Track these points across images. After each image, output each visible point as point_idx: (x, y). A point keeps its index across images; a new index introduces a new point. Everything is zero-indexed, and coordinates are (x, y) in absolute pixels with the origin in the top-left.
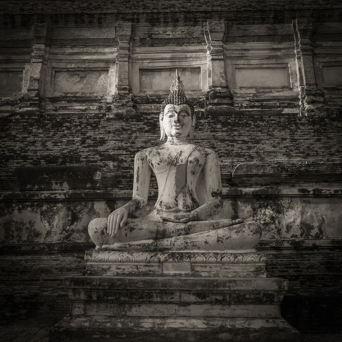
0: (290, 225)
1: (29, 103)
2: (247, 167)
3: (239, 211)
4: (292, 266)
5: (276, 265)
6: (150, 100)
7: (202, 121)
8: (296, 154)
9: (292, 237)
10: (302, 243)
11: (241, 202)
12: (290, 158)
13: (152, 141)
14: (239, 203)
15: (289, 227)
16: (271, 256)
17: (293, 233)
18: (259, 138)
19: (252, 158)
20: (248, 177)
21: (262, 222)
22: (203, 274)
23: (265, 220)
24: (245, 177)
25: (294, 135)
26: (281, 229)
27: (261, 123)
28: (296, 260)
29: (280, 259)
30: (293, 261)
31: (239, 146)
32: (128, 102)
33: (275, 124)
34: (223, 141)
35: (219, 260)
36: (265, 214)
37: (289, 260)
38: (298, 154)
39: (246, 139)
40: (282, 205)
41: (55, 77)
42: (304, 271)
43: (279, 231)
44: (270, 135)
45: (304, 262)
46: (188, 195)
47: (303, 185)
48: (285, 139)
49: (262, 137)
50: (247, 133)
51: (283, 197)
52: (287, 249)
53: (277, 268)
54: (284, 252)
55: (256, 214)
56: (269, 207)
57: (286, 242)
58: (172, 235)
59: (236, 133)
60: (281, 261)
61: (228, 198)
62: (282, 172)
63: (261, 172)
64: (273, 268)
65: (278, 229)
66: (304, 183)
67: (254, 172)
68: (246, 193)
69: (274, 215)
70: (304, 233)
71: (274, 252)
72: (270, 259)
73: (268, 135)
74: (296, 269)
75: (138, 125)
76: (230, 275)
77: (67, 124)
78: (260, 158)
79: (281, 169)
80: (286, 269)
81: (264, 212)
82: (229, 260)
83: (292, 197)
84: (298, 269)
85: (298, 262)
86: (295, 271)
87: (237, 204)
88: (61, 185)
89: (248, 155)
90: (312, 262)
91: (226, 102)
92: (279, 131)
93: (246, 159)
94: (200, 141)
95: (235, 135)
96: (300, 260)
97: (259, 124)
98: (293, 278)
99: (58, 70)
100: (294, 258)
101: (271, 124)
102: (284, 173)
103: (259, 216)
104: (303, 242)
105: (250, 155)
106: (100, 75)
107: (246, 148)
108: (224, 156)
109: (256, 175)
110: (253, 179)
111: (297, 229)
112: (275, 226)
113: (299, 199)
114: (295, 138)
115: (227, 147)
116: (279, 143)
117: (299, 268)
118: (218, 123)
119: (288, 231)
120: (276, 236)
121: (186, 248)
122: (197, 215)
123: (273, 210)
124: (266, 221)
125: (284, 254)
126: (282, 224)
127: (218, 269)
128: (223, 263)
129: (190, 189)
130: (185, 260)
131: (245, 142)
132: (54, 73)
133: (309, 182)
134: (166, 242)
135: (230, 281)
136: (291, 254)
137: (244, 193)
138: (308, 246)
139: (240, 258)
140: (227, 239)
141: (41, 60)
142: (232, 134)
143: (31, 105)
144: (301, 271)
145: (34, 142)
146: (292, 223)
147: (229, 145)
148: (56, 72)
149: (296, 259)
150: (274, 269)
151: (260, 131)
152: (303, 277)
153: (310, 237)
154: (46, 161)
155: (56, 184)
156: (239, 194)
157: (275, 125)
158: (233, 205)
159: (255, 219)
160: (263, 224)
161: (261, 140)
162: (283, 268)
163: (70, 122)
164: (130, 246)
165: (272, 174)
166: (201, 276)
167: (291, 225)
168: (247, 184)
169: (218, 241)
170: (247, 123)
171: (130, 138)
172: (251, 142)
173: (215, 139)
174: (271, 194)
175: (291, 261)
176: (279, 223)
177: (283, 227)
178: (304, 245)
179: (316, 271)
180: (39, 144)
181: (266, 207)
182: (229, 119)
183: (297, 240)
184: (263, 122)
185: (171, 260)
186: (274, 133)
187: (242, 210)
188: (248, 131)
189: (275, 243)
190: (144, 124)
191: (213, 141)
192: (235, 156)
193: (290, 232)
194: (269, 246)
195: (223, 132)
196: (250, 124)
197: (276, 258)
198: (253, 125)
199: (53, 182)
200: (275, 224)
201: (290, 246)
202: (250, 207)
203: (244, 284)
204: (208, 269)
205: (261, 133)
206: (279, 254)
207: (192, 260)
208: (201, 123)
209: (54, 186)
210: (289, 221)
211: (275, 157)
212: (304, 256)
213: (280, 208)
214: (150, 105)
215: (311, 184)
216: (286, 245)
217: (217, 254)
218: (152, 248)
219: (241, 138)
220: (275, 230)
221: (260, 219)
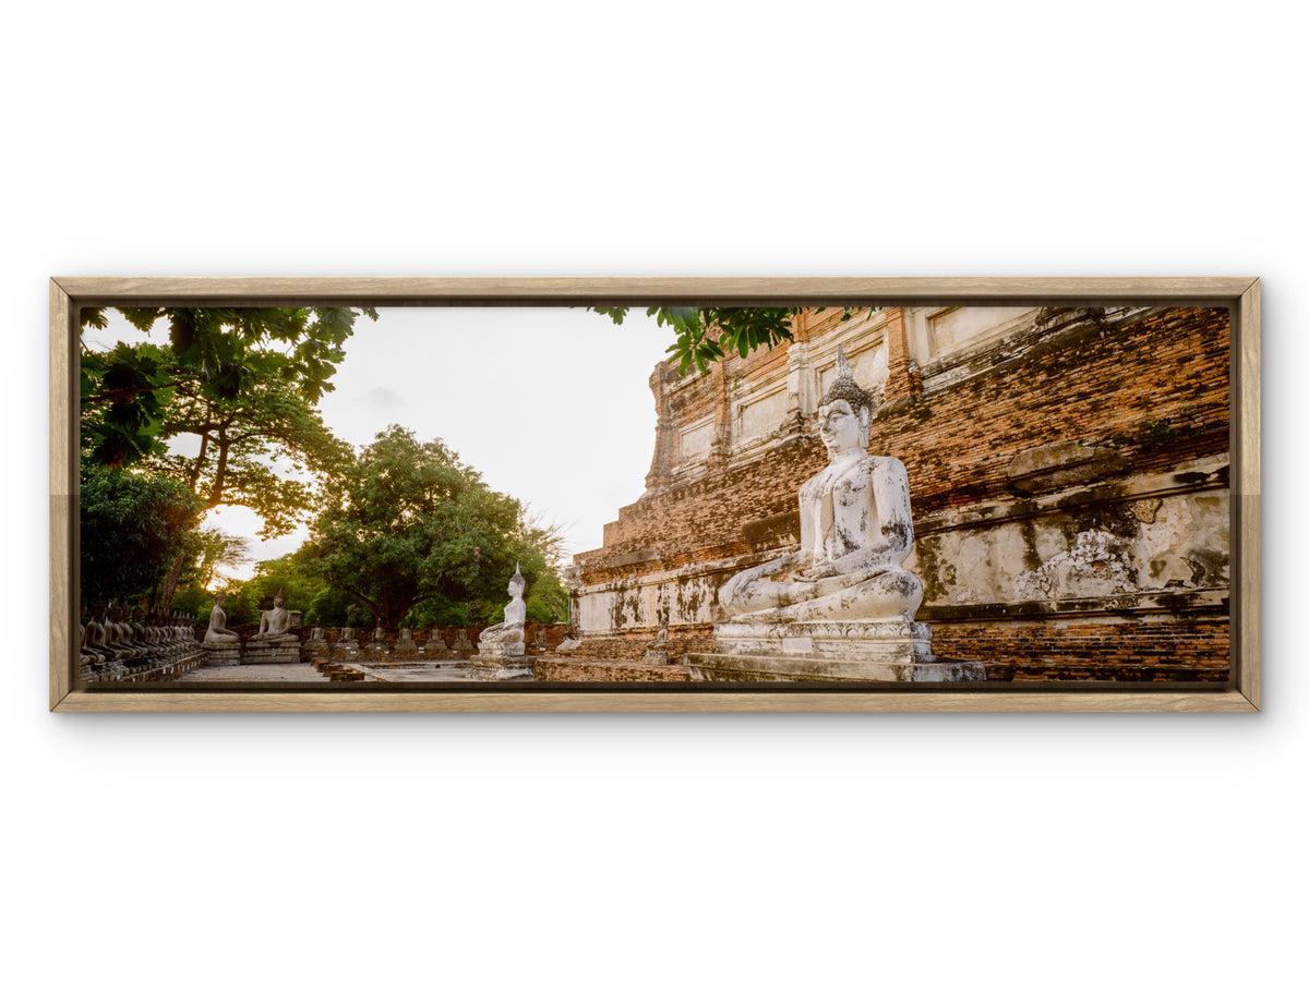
0: (1159, 560)
1: (787, 431)
2: (1033, 458)
3: (1037, 543)
4: (1157, 649)
5: (1116, 648)
6: (944, 366)
7: (1007, 379)
8: (1166, 398)
9: (1168, 586)
10: (1191, 599)
11: (1040, 525)
12: (1149, 410)
13: (914, 444)
14: (1036, 527)
15: (1157, 567)
16: (1112, 628)
17: (1169, 578)
18: (1115, 378)
19: (1058, 432)
20: (1042, 475)
21: (1089, 560)
22: (827, 655)
23: (1095, 556)
24: (1036, 476)
25: (1216, 339)
26: (1137, 572)
27: (1138, 339)
28: (1172, 638)
29: (1129, 636)
30: (1163, 638)
31: (1070, 407)
32: (901, 385)
33: (1178, 327)
34: (1036, 407)
35: (844, 634)
36: (1093, 543)
37: (1152, 638)
38: (1172, 396)
39: (1085, 388)
40: (1134, 517)
41: (821, 380)
42: (1188, 662)
43: (1133, 576)
44: (1145, 361)
45: (1195, 642)
46: (838, 538)
47: (1196, 462)
48: (1189, 359)
49: (1126, 373)
50: (1086, 376)
51: (1135, 501)
52: (1154, 614)
53: (1114, 653)
54: (1146, 620)
55: (1074, 544)
56: (1103, 527)
57: (1146, 598)
58: (797, 600)
59: (1062, 384)
60: (1132, 639)
61: (1013, 521)
62: (1118, 448)
63: (1063, 459)
64: (1105, 654)
65: (1131, 571)
66: (1199, 457)
67: (1052, 462)
68: (1045, 507)
69: (1117, 543)
70: (1202, 575)
71: (1120, 621)
72: (1105, 634)
73: (1139, 364)
74: (1164, 658)
75: (902, 421)
76: (859, 658)
77: (816, 449)
78: (1073, 430)
79: (1114, 442)
80: (1139, 657)
81: (1093, 538)
82: (856, 634)
83: (1161, 496)
84: (1170, 657)
85: (1176, 641)
86: (1162, 662)
87: (1033, 529)
88: (787, 537)
89: (1047, 431)
90: (1216, 641)
91: (1072, 318)
92: (1169, 345)
93: (1045, 438)
94: (992, 421)
95: (1059, 389)
96: (1184, 638)
97: (1134, 342)
98: (1139, 675)
99: (822, 369)
100: (1170, 633)
101: (1168, 330)
102: (1124, 450)
103: (1081, 547)
104: (1193, 596)
105: (1053, 429)
106: (875, 352)
107: (1089, 407)
108: (1001, 445)
109: (1057, 468)
110: (1057, 477)
111: (1182, 567)
112: (1121, 564)
113: (1185, 496)
114: (1221, 346)
115: (1046, 416)
116: (1173, 373)
117: (1173, 654)
118: (1039, 371)
119: (1156, 574)
120: (1125, 586)
121: (812, 618)
122: (833, 568)
123: (1112, 532)
124: (1099, 558)
125: (1146, 624)
126: (1140, 560)
127: (847, 647)
128: (852, 639)
129: (842, 529)
130: (805, 634)
131: (1083, 396)
132: (819, 375)
133: (1211, 453)
134: (789, 612)
135: (832, 665)
136: (1163, 623)
137: (1040, 507)
138: (1209, 604)
139: (872, 631)
140: (852, 602)
141: (798, 366)
142: (1054, 389)
143: (791, 431)
144: (1180, 662)
145: (777, 485)
146: (1167, 556)
147: (1050, 412)
148: (822, 372)
149: (1173, 635)
150: (1108, 657)
151: (1117, 362)
152: (1164, 675)
153: (1221, 583)
154: (773, 510)
155: (783, 538)
156: (1032, 510)
157: (1178, 330)
158: (1024, 533)
159: (1073, 553)
160: (1093, 564)
161: (1123, 380)
162: (1129, 655)
163: (818, 445)
164: (753, 616)
165: (1091, 458)
166: (824, 657)
167: (1165, 559)
168: (1050, 486)
169: (843, 605)
170: (1102, 351)
171: (882, 449)
172: (1098, 391)
173: (1021, 409)
174: (1102, 500)
175: (1159, 638)
176: (1132, 557)
177: (1142, 566)
178: (1197, 603)
179: (1224, 662)
180: (781, 487)
181: (1097, 527)
182: (1061, 355)
183: (1179, 591)
184: (1145, 334)
185: (790, 634)
186: (1156, 353)
187: (1043, 541)
188: (1087, 371)
189: (1116, 602)
190: (911, 418)
191: (1018, 414)
192: (1022, 439)
193: (1161, 576)
194: (1103, 609)
195: (1036, 389)
196: (1111, 350)
197: (1121, 634)
198: (1120, 349)
199: (779, 536)
200: (1121, 561)
201: (1156, 606)
202: (1059, 531)
203: (849, 670)
204: (834, 648)
205: (1122, 365)
206: (1131, 625)
207: (814, 634)
208: (1005, 383)
209: (782, 542)
210: (1158, 550)
211: (1110, 417)
212: (1200, 627)
213: (1132, 524)
214: (943, 375)
215: (1219, 456)
216: (1145, 603)
217: (841, 625)
218: (776, 619)
219: (1075, 389)
220: (1123, 575)
221: (1085, 553)
